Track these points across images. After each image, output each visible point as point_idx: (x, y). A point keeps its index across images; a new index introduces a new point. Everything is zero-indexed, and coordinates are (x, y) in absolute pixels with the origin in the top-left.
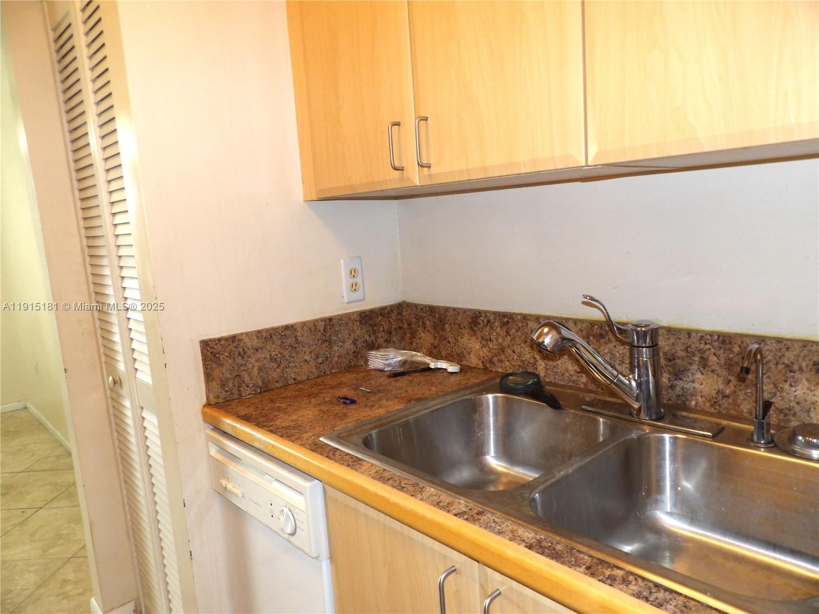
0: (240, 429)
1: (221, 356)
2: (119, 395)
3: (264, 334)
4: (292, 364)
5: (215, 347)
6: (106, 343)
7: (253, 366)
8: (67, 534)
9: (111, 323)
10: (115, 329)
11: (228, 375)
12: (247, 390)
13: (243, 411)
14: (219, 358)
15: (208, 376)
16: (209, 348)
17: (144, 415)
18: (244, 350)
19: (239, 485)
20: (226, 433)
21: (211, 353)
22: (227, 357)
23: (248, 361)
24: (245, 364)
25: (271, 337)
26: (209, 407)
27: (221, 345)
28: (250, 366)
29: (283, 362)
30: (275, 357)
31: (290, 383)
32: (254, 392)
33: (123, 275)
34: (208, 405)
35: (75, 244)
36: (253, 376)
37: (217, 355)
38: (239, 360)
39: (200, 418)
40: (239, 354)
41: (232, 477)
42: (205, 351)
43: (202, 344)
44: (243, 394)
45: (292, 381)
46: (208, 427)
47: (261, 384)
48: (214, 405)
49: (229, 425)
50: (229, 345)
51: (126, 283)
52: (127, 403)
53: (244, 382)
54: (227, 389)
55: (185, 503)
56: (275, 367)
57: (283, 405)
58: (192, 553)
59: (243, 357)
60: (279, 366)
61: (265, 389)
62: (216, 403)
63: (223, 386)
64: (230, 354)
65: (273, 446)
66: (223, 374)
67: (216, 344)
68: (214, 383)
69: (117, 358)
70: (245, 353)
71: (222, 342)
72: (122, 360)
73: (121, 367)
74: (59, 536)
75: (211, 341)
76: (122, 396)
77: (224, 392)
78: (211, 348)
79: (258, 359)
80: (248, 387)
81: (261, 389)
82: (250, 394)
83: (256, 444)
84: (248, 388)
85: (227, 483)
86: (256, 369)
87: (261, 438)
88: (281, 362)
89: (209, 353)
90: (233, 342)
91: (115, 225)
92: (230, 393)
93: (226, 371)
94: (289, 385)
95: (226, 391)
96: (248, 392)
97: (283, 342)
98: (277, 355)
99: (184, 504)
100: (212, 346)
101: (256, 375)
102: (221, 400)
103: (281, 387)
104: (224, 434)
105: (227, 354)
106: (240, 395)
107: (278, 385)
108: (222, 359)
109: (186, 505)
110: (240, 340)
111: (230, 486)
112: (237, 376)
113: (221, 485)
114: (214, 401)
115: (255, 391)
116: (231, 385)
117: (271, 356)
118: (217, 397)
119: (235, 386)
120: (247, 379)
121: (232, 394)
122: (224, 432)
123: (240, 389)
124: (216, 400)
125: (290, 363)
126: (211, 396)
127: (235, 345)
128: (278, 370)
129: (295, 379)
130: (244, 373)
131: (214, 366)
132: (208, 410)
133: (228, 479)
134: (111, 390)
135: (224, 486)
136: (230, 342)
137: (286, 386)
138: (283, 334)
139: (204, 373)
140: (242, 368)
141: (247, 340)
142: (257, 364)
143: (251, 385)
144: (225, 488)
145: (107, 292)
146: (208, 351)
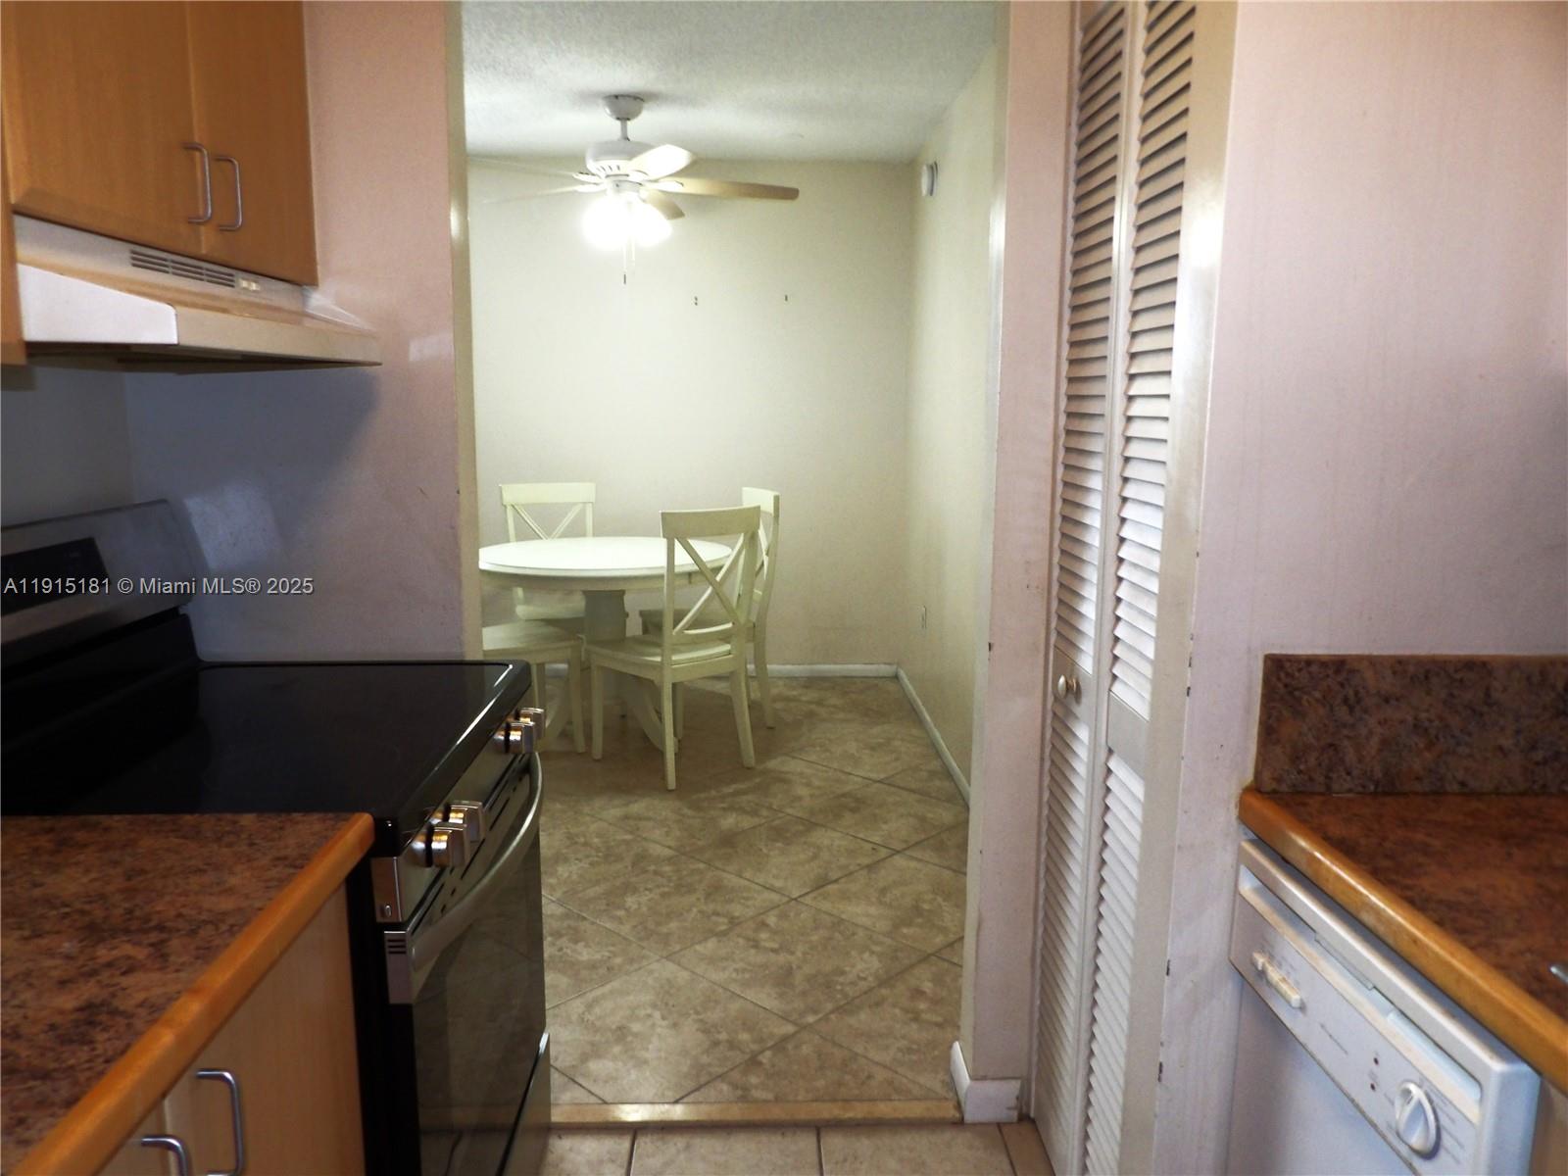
0: (1329, 870)
1: (1305, 697)
2: (1070, 713)
3: (1411, 669)
4: (1463, 750)
5: (1297, 674)
6: (1065, 613)
7: (1371, 733)
8: (929, 911)
9: (1082, 579)
10: (1090, 592)
11: (1313, 741)
12: (1345, 780)
13: (1337, 830)
14: (1299, 700)
15: (1268, 732)
16: (1282, 675)
17: (1112, 765)
18: (1356, 693)
19: (1297, 983)
20: (1287, 862)
21: (1286, 686)
22: (1317, 700)
23: (1361, 719)
24: (1353, 726)
25: (1427, 678)
26: (1259, 795)
27: (1310, 673)
28: (1364, 731)
29: (1442, 740)
30: (1426, 724)
31: (1448, 789)
32: (1360, 789)
33: (1126, 494)
34: (1255, 789)
35: (1043, 423)
36: (1364, 753)
37: (1297, 693)
38: (1342, 712)
39: (1234, 812)
40: (1346, 701)
41: (1283, 957)
42: (1274, 679)
43: (1269, 663)
44: (1335, 787)
45: (1456, 787)
46: (1246, 834)
47: (1380, 775)
48: (1268, 793)
49: (1303, 850)
50: (1328, 676)
51: (1129, 511)
52: (1083, 733)
53: (1342, 761)
54: (1302, 767)
55: (1171, 967)
56: (1421, 745)
57: (1436, 844)
58: (1164, 1069)
59: (1351, 709)
60: (1430, 746)
61: (1387, 788)
62: (1275, 792)
63: (1296, 758)
64: (1324, 697)
65: (1415, 941)
66: (1300, 734)
67: (1300, 670)
68: (1278, 750)
69: (1081, 647)
70: (1359, 701)
71: (1314, 668)
72: (1092, 653)
73: (1086, 663)
74: (917, 910)
75: (1290, 661)
76: (1077, 718)
77: (1295, 773)
78: (1287, 674)
79: (1386, 721)
80: (1349, 774)
81: (1376, 786)
82: (1350, 791)
83: (1367, 918)
84: (1348, 778)
85: (1267, 965)
86: (1375, 741)
87: (1384, 910)
88: (1437, 737)
89: (1280, 685)
90: (1338, 672)
91: (1131, 398)
92: (1306, 778)
93: (1310, 729)
94: (1446, 793)
95: (1300, 772)
96: (1347, 786)
97: (1451, 695)
98: (1431, 721)
99: (1168, 969)
100: (1290, 671)
101: (1373, 752)
102: (1284, 788)
103: (1425, 794)
104: (1285, 864)
105: (1317, 695)
106: (1328, 788)
107: (1418, 787)
108: (1306, 704)
109: (1171, 971)
110: (1352, 671)
111: (1274, 975)
112: (1331, 745)
113: (1254, 964)
114: (1269, 785)
115: (1364, 787)
116: (1312, 761)
117: (1416, 719)
118: (1279, 780)
119: (1320, 765)
120: (1350, 756)
121: (1311, 779)
122: (1284, 859)
123: (1331, 775)
124: (1274, 785)
125: (1458, 744)
126: (1266, 775)
127: (1339, 680)
128: (1427, 755)
129: (1463, 784)
130: (1346, 743)
131: (1286, 713)
132: (1255, 802)
133: (1271, 958)
134: (1056, 699)
135: (1260, 968)
136: (1330, 672)
137: (1438, 794)
138: (1458, 676)
139: (1261, 723)
140: (1345, 732)
141: (1369, 674)
142: (1379, 730)
143: (1355, 772)
144: (1262, 974)
145: (1087, 520)
146: (1279, 679)
